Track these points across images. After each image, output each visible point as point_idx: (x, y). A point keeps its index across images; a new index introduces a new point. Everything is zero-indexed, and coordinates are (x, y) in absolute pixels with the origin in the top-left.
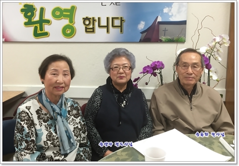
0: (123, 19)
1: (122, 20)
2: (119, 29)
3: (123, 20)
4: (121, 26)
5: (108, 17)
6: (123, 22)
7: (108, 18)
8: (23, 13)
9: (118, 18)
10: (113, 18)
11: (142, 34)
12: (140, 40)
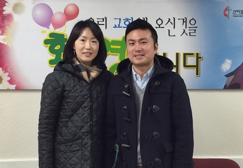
0: (199, 56)
1: (198, 58)
2: (194, 70)
3: (200, 58)
4: (197, 66)
5: (177, 52)
6: (199, 59)
7: (177, 54)
8: (47, 46)
9: (192, 54)
10: (185, 55)
11: (227, 77)
12: (225, 86)
